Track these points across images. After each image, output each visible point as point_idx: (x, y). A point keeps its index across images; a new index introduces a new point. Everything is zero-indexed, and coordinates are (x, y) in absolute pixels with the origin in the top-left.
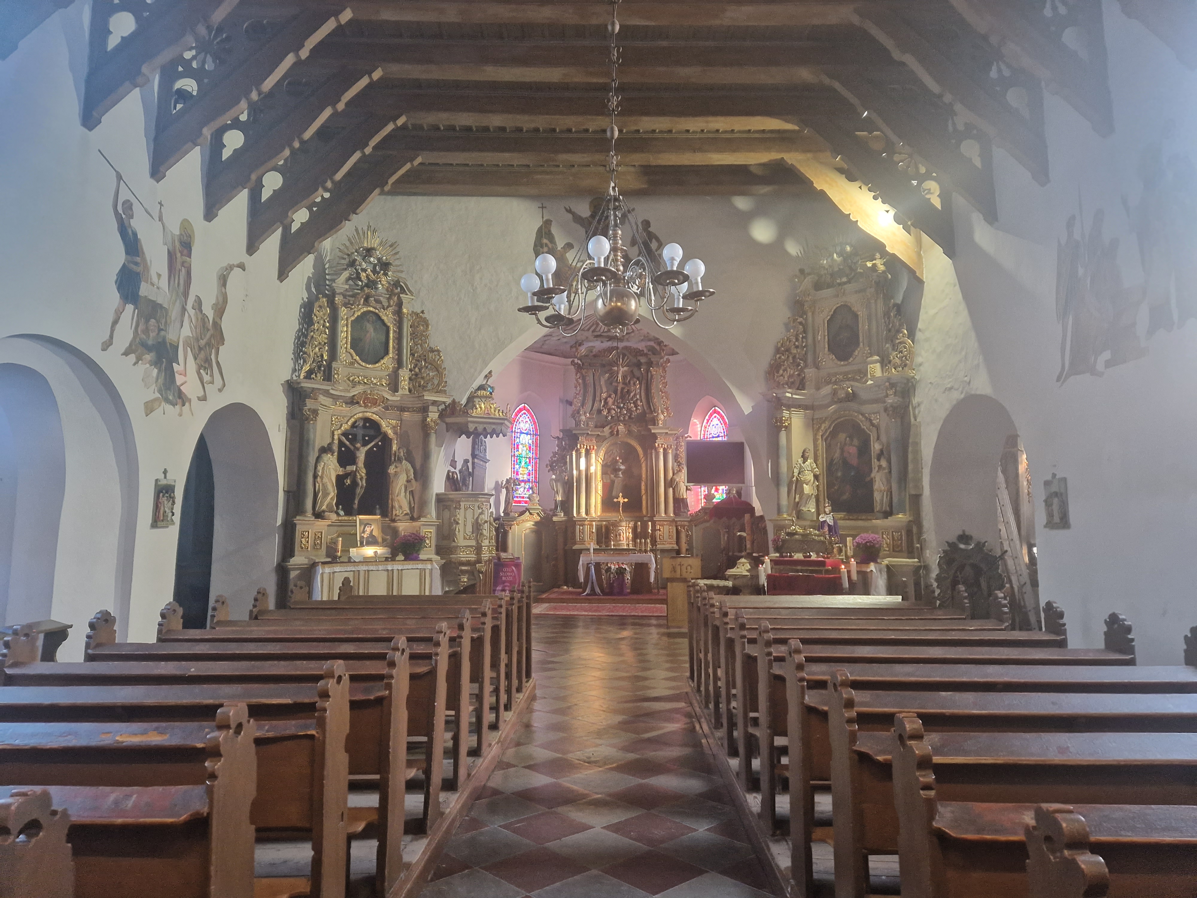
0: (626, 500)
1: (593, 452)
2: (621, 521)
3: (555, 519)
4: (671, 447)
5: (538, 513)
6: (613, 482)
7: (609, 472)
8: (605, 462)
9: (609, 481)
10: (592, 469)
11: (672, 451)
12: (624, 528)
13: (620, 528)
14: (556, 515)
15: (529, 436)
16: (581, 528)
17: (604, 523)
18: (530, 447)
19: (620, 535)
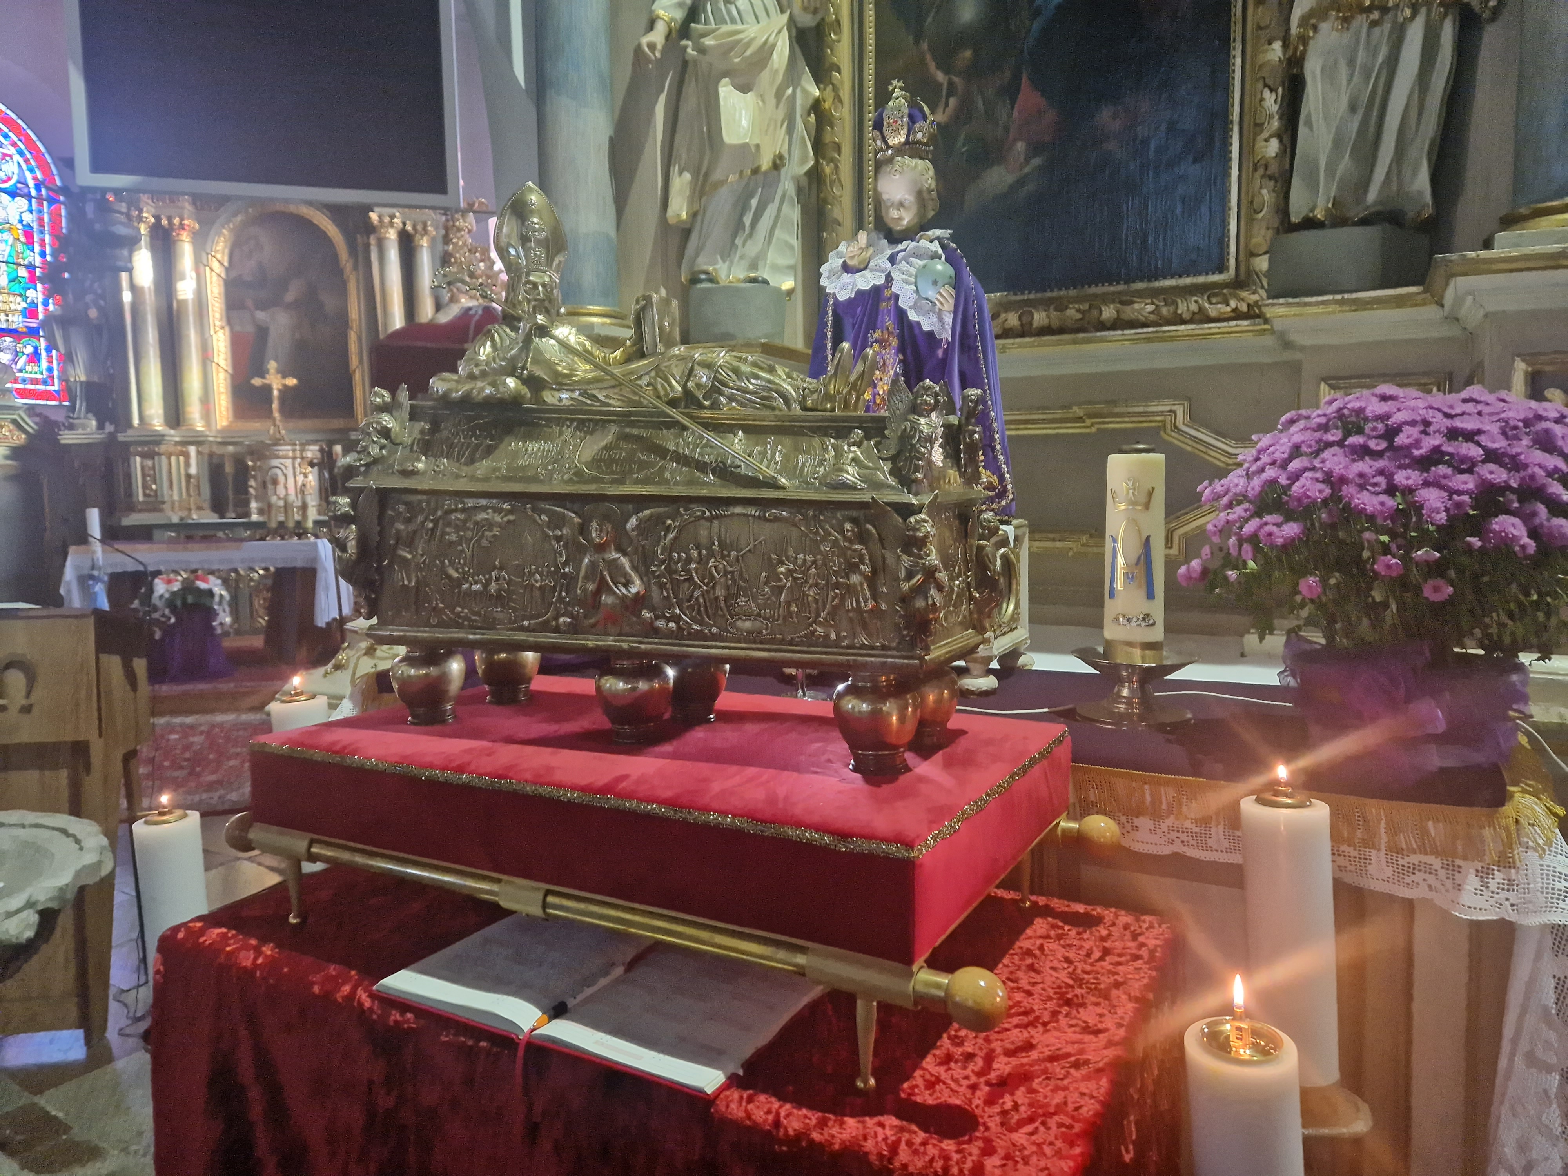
0: (292, 382)
1: (185, 236)
2: (277, 442)
3: (67, 438)
4: (425, 231)
5: (14, 422)
6: (262, 332)
7: (249, 303)
8: (234, 274)
9: (250, 329)
10: (185, 289)
11: (433, 241)
12: (288, 462)
13: (275, 462)
14: (71, 427)
15: (22, 203)
16: (149, 463)
17: (231, 448)
18: (29, 235)
19: (275, 482)
